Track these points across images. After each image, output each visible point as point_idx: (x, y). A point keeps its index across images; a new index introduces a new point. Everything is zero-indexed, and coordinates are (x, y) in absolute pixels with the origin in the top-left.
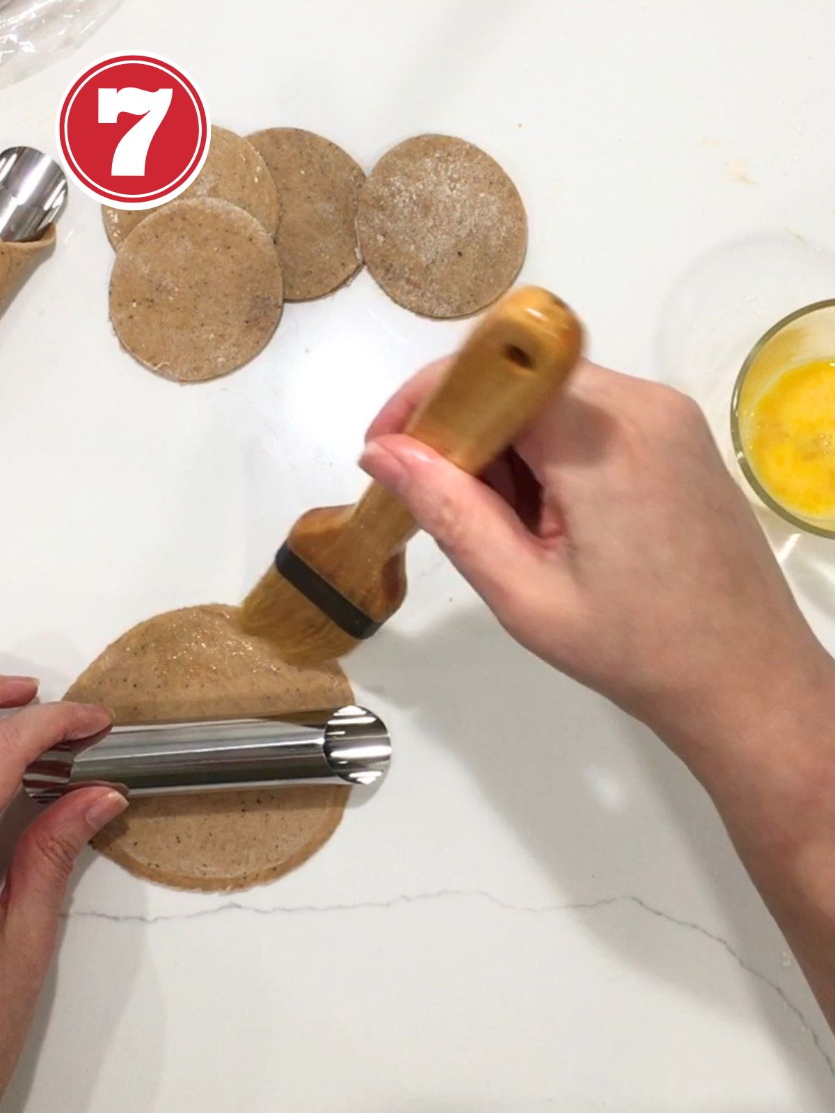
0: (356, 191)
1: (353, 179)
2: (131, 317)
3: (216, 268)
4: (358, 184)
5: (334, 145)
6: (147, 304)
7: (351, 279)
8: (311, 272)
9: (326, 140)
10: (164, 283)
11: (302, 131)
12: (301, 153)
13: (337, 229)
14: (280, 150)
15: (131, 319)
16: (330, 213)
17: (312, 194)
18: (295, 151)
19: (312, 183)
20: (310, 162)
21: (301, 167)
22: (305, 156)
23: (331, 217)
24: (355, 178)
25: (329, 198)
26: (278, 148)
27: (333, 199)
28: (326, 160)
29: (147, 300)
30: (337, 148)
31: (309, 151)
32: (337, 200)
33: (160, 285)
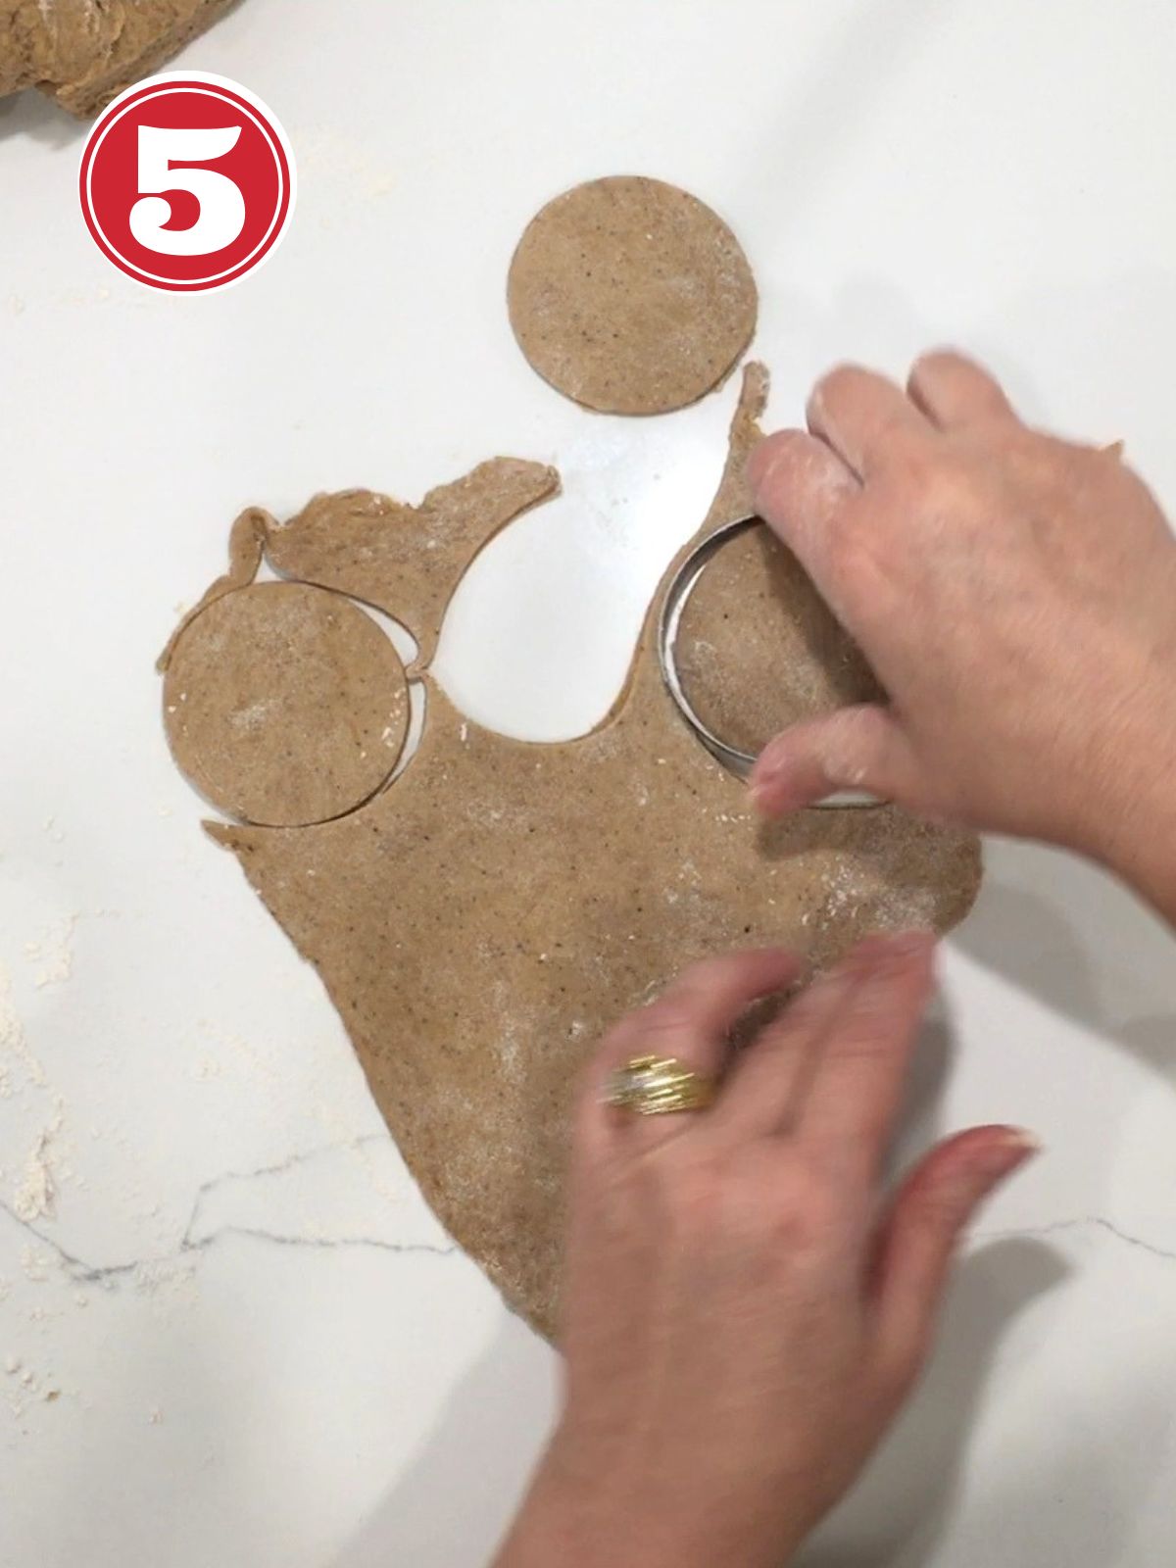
0: (723, 260)
1: (719, 243)
2: (559, 945)
3: (414, 925)
4: (725, 250)
5: (691, 196)
6: (527, 947)
7: (722, 382)
8: (666, 373)
9: (679, 191)
10: (487, 955)
11: (645, 179)
12: (646, 209)
13: (700, 313)
14: (615, 208)
15: (561, 942)
16: (689, 291)
17: (663, 266)
18: (638, 207)
19: (662, 250)
20: (659, 222)
21: (646, 229)
22: (651, 215)
23: (690, 296)
24: (722, 242)
25: (687, 270)
26: (614, 205)
27: (693, 272)
28: (680, 218)
29: (524, 952)
30: (695, 200)
31: (656, 205)
32: (698, 273)
33: (494, 956)
